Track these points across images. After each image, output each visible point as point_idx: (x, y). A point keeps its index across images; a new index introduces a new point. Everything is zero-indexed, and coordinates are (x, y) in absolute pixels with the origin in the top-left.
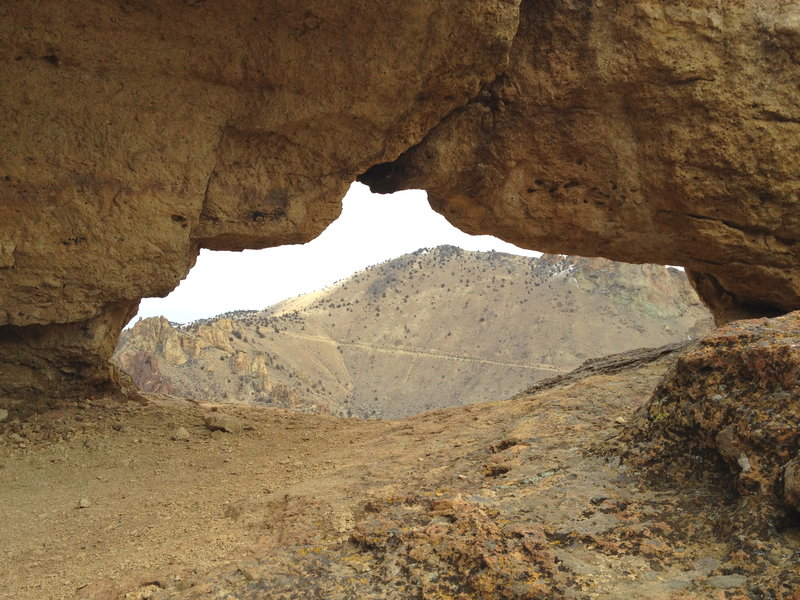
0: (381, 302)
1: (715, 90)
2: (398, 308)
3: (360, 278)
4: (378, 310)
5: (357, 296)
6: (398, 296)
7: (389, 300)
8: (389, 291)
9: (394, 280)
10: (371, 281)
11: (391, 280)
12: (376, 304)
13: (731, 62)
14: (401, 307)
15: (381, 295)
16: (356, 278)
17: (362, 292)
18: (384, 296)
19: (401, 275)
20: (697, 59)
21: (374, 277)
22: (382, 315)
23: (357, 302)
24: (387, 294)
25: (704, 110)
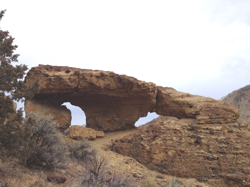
0: (240, 103)
1: (170, 105)
2: (247, 105)
3: (231, 96)
4: (239, 106)
5: (231, 102)
6: (246, 100)
7: (243, 102)
8: (242, 99)
9: (244, 95)
10: (235, 96)
11: (242, 95)
12: (238, 104)
13: (171, 103)
14: (248, 104)
15: (240, 100)
16: (229, 96)
17: (232, 100)
18: (241, 101)
19: (246, 93)
20: (168, 103)
21: (236, 95)
22: (241, 108)
23: (231, 104)
24: (242, 100)
25: (170, 106)
